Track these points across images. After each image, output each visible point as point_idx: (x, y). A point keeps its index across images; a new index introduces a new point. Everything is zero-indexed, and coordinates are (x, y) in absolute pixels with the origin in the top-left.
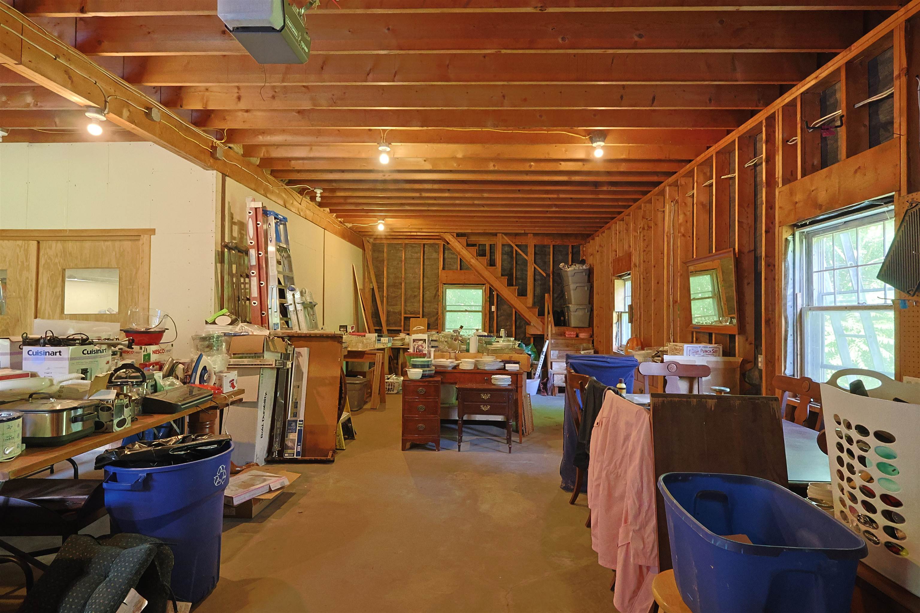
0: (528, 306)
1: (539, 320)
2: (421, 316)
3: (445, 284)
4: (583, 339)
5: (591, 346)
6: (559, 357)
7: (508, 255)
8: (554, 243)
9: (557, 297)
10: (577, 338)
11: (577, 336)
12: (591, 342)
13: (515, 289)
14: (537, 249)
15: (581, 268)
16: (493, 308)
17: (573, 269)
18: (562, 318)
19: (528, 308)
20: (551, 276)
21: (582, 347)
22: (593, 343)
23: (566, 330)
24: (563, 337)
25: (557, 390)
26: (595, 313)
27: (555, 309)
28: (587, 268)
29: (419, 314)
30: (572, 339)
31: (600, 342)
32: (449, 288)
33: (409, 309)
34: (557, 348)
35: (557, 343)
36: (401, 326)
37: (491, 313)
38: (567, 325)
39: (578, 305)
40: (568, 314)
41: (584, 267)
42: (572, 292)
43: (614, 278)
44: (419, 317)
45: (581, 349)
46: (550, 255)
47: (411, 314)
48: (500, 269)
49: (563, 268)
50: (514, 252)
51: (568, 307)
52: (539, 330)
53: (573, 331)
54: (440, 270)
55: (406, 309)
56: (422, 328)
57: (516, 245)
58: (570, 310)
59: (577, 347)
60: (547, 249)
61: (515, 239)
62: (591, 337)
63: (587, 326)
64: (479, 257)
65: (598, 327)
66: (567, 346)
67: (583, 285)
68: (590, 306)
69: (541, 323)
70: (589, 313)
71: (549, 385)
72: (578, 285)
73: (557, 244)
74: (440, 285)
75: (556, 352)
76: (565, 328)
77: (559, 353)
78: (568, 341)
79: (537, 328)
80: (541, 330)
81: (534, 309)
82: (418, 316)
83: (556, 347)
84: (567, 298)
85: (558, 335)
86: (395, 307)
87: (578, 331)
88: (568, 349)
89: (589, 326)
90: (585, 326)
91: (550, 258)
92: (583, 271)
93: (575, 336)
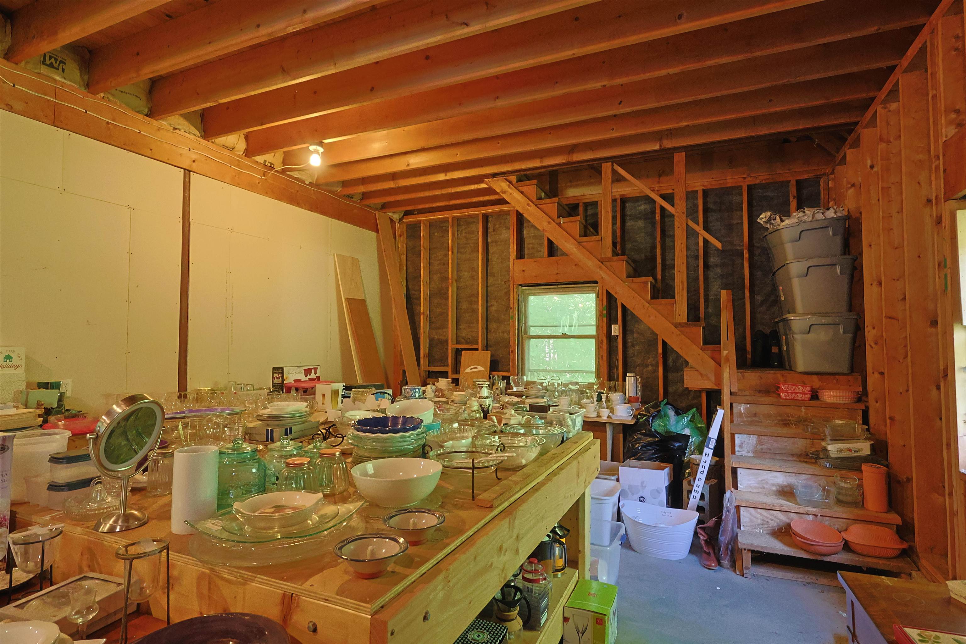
0: (678, 320)
1: (706, 356)
2: (480, 346)
3: (522, 285)
4: (834, 407)
5: (859, 428)
6: (759, 454)
7: (645, 219)
8: (750, 181)
9: (763, 303)
10: (813, 403)
11: (815, 396)
12: (860, 418)
13: (645, 283)
14: (710, 200)
15: (820, 216)
16: (616, 330)
17: (796, 220)
18: (775, 350)
19: (677, 325)
20: (746, 255)
21: (827, 431)
22: (866, 421)
23: (782, 379)
24: (773, 399)
25: (747, 557)
26: (870, 334)
27: (760, 328)
28: (839, 214)
29: (477, 343)
30: (798, 404)
31: (892, 419)
32: (534, 294)
33: (464, 335)
34: (752, 428)
35: (755, 415)
36: (448, 365)
37: (610, 338)
38: (788, 367)
39: (813, 314)
40: (787, 339)
41: (831, 214)
42: (796, 284)
43: (952, 204)
44: (477, 349)
45: (829, 438)
46: (742, 210)
47: (467, 343)
48: (609, 241)
49: (768, 226)
50: (658, 211)
51: (786, 321)
52: (708, 379)
53: (804, 384)
54: (512, 260)
55: (459, 334)
56: (480, 368)
57: (663, 197)
58: (790, 329)
59: (814, 428)
60: (735, 199)
61: (659, 182)
62: (859, 400)
63: (846, 371)
64: (562, 220)
65: (882, 374)
66: (786, 424)
67: (828, 261)
68: (853, 316)
69: (712, 363)
70: (850, 335)
71: (724, 539)
72: (810, 263)
73: (758, 181)
74: (513, 290)
75: (753, 439)
76: (779, 374)
77: (760, 443)
78: (788, 410)
79: (701, 375)
80: (713, 378)
81: (694, 329)
82: (475, 346)
83: (752, 423)
84: (783, 298)
85: (760, 392)
86: (441, 331)
87: (816, 382)
88: (785, 431)
89: (852, 370)
90: (840, 370)
91: (742, 217)
92: (825, 224)
93: (808, 396)
